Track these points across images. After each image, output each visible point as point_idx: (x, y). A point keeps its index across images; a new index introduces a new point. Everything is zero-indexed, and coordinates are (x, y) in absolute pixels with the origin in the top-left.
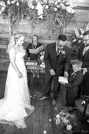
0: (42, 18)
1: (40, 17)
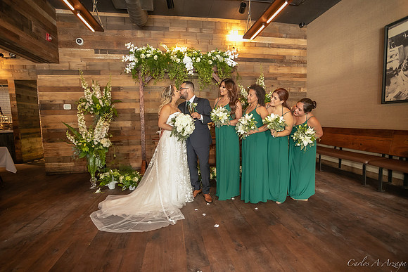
0: (193, 74)
1: (190, 73)
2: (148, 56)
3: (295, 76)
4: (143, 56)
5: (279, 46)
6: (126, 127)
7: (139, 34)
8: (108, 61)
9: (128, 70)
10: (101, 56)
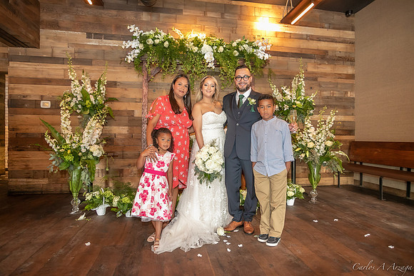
0: (214, 67)
1: (210, 65)
2: (157, 41)
3: (340, 76)
4: (150, 42)
5: (319, 39)
8: (104, 48)
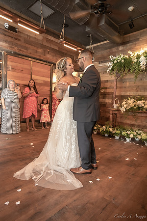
0: (144, 69)
1: (142, 68)
2: (119, 61)
4: (115, 62)
6: (109, 103)
7: (121, 48)
8: (104, 67)
9: (108, 70)
10: (101, 65)
